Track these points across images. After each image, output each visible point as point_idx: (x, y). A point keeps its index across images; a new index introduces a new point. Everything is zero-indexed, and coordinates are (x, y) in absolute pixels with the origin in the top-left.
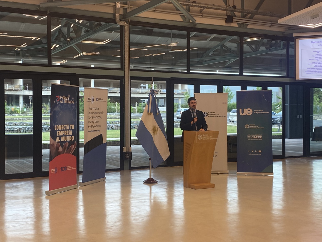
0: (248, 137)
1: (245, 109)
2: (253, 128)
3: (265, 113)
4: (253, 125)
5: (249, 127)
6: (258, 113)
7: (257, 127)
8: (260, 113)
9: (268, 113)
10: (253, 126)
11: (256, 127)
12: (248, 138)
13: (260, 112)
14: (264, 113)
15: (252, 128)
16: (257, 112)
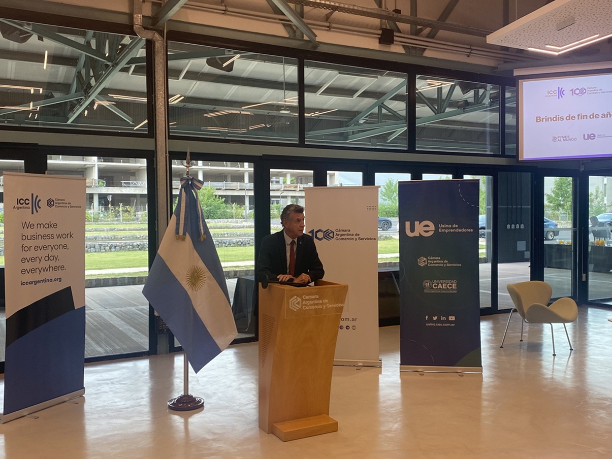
0: (424, 284)
1: (417, 223)
2: (436, 265)
3: (463, 230)
4: (436, 258)
5: (428, 263)
6: (447, 231)
7: (446, 263)
8: (452, 231)
9: (469, 230)
10: (435, 262)
11: (443, 263)
12: (423, 288)
13: (452, 228)
14: (460, 230)
15: (432, 265)
16: (445, 228)
